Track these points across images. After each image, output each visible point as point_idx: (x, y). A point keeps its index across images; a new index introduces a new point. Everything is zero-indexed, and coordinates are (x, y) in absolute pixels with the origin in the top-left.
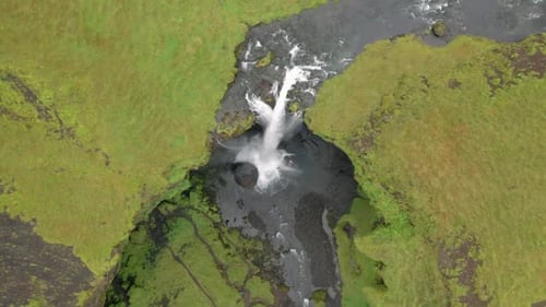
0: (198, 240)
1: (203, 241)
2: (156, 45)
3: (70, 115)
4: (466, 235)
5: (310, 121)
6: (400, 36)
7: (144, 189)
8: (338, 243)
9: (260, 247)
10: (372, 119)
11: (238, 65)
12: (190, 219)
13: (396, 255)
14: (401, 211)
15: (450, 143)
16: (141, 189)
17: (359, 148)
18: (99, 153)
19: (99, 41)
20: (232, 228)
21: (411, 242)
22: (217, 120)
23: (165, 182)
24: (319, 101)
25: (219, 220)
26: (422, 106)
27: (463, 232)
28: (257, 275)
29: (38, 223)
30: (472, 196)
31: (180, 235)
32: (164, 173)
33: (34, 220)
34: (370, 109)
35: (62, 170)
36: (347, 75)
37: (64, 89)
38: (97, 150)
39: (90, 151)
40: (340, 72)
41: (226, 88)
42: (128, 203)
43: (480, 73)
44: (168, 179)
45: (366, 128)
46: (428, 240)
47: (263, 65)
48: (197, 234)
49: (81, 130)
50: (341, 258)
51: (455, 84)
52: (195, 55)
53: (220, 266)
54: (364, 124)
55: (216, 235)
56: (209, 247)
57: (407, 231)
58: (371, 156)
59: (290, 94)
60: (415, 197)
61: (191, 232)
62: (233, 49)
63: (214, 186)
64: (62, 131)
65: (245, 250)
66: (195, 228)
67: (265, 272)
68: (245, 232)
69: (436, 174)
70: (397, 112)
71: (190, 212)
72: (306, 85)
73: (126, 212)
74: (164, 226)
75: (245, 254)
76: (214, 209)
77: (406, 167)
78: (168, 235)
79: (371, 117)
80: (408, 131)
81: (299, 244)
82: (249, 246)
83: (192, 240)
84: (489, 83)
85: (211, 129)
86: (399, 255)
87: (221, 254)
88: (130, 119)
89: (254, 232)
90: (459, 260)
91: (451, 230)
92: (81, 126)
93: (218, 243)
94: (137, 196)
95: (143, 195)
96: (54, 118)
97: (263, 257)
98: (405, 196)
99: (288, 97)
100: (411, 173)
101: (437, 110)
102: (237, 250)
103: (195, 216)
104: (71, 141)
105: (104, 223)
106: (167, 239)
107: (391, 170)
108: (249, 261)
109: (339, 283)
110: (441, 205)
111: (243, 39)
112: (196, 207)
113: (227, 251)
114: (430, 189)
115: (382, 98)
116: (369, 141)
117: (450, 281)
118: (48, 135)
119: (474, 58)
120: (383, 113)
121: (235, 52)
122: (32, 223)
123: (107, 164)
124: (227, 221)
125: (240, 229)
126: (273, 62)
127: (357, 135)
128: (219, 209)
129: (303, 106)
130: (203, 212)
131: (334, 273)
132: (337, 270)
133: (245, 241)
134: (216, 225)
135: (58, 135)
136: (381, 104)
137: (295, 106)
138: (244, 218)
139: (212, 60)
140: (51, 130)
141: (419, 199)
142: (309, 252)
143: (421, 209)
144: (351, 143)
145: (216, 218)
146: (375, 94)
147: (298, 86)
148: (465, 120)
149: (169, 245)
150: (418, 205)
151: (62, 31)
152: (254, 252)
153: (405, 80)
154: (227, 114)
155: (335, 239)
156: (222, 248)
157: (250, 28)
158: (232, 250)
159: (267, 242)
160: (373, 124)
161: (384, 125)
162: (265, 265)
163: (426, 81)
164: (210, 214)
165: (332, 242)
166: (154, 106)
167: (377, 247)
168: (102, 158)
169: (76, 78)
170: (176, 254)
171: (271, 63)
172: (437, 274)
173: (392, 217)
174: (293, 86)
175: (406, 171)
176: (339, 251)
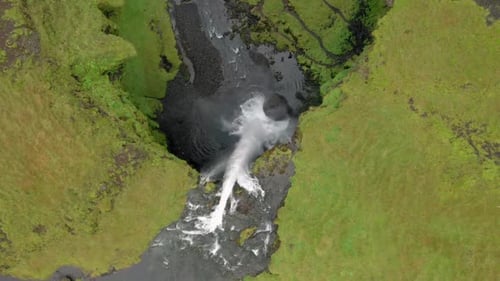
0: (317, 32)
1: (312, 33)
2: (367, 244)
3: (461, 152)
4: (10, 72)
5: (190, 174)
6: (106, 274)
7: (367, 78)
8: (176, 51)
9: (253, 35)
10: (119, 184)
11: (276, 228)
12: (329, 54)
13: (90, 42)
14: (89, 90)
15: (36, 168)
16: (370, 77)
17: (131, 151)
18: (421, 112)
19: (433, 243)
20: (284, 50)
21: (73, 58)
22: (293, 164)
23: (345, 88)
24: (182, 197)
25: (299, 57)
26: (68, 203)
27: (14, 75)
28: (252, 7)
29: (485, 21)
30: (8, 114)
31: (337, 36)
32: (346, 98)
33: (489, 23)
34: (124, 194)
35: (464, 87)
36: (155, 228)
37: (470, 182)
38: (425, 115)
39: (433, 113)
40: (163, 230)
41: (286, 201)
42: (382, 59)
43: (16, 244)
44: (342, 92)
45: (125, 174)
46: (53, 63)
47: (248, 230)
48: (319, 39)
49: (446, 135)
50: (171, 36)
51: (39, 230)
52: (321, 235)
53: (291, 9)
54: (128, 178)
55: (301, 41)
56: (306, 28)
57: (79, 69)
58: (118, 144)
59: (217, 200)
60: (67, 107)
61: (326, 41)
62: (282, 245)
63: (308, 91)
64: (468, 133)
65: (269, 30)
66: (322, 46)
67: (244, 11)
68: (271, 48)
69: (48, 133)
70: (93, 195)
71: (329, 62)
72: (199, 213)
73: (383, 48)
74: (354, 43)
75: (268, 26)
76: (305, 68)
77: (78, 137)
78: (349, 34)
79: (122, 187)
80: (78, 176)
81: (214, 44)
82: (265, 35)
83: (324, 33)
84: (5, 234)
85: (297, 154)
86: (86, 43)
87: (292, 23)
88: (388, 155)
89: (262, 50)
90: (14, 45)
91: (27, 75)
92: (446, 141)
93: (296, 33)
94: (373, 69)
95: (367, 71)
96: (479, 147)
97: (250, 25)
98: (79, 106)
99: (219, 198)
100: (73, 131)
101: (53, 201)
102: (277, 30)
103: (324, 58)
104: (456, 122)
105: (407, 32)
106: (350, 29)
107: (94, 132)
108: (263, 19)
109: (171, 11)
110: (39, 101)
111: (273, 256)
112: (324, 67)
113: (286, 27)
114: (52, 117)
115: (112, 207)
116: (120, 160)
117: (22, 22)
118: (484, 125)
119: (28, 258)
120: (109, 192)
121: (279, 242)
122: (491, 19)
123: (411, 100)
124: (290, 57)
125: (277, 50)
126: (237, 234)
127: (134, 166)
128: (301, 69)
129: (199, 190)
130: (316, 63)
131: (177, 21)
132: (174, 22)
133: (269, 39)
134: (301, 51)
135: (472, 126)
136: (112, 202)
137: (208, 188)
138: (273, 63)
139: (302, 232)
140: (482, 132)
141: (63, 104)
142: (204, 37)
143: (61, 94)
144: (142, 155)
145: (302, 59)
146: (122, 211)
147: (208, 211)
148: (22, 193)
149: (347, 24)
150: (65, 97)
151: (480, 251)
152: (259, 30)
153: (91, 229)
154: (282, 172)
155: (179, 53)
156: (291, 28)
157: (266, 269)
158: (282, 28)
159: (247, 41)
160: (118, 179)
161: (106, 179)
162: (246, 18)
163: (70, 230)
164: (309, 62)
165: (182, 50)
166: (363, 173)
167: (110, 49)
168: (417, 107)
169: (456, 196)
170: (338, 15)
171: (239, 233)
172: (41, 29)
173: (99, 82)
174: (213, 211)
175: (79, 133)
176: (174, 42)
